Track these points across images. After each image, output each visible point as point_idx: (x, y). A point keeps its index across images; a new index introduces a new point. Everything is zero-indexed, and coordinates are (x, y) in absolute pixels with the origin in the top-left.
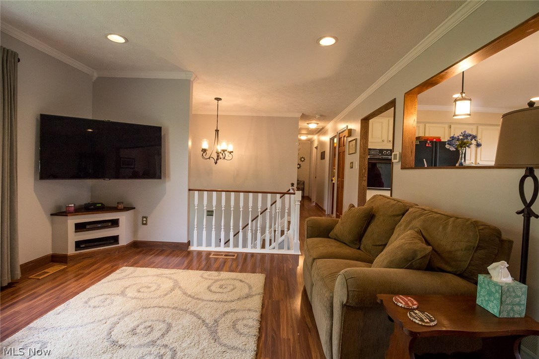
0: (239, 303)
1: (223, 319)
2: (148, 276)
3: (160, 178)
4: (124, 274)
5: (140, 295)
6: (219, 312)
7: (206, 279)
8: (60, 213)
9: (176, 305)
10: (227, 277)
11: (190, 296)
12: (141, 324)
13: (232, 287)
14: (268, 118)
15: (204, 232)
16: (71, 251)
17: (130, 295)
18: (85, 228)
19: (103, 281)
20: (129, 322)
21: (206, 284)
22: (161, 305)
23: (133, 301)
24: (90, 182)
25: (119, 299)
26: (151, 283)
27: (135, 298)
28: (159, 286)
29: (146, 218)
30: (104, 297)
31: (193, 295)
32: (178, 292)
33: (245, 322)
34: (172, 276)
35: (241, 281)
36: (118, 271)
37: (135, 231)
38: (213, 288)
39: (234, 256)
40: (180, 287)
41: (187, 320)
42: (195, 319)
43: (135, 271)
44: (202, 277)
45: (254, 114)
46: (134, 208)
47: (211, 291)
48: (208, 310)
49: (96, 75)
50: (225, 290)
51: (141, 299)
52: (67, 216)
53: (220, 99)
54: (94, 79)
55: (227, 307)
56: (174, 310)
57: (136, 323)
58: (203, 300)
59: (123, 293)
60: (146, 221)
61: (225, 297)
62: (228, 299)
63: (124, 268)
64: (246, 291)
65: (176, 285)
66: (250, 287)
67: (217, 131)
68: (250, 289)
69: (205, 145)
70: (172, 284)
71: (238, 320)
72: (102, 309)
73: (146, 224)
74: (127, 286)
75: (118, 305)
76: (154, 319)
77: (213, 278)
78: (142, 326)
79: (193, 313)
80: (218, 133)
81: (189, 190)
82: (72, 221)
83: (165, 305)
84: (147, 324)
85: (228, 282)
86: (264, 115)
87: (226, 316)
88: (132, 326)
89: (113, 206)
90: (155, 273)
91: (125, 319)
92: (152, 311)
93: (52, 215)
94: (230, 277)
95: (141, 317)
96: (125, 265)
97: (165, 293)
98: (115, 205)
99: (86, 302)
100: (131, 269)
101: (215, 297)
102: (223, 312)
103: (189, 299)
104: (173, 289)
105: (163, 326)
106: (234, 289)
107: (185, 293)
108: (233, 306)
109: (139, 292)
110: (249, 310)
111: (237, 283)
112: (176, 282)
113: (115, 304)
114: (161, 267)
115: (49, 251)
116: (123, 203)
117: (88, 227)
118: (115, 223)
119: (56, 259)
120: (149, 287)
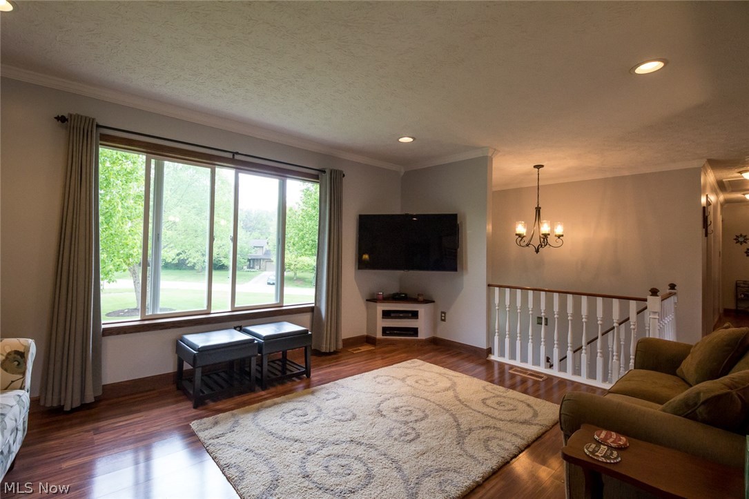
0: (509, 425)
1: (479, 431)
2: (432, 372)
3: (455, 269)
4: (412, 365)
5: (417, 385)
6: (480, 424)
7: (487, 391)
8: (373, 299)
9: (441, 403)
10: (513, 396)
11: (460, 400)
12: (405, 406)
13: (512, 407)
14: (634, 177)
15: (507, 340)
16: (379, 335)
17: (408, 382)
18: (390, 315)
19: (394, 366)
20: (397, 402)
21: (484, 395)
22: (429, 399)
23: (408, 388)
24: (399, 273)
25: (399, 383)
26: (431, 379)
27: (411, 386)
28: (436, 383)
29: (445, 313)
30: (389, 378)
31: (463, 400)
32: (451, 393)
33: (501, 443)
34: (454, 378)
35: (528, 405)
36: (409, 361)
37: (434, 327)
38: (489, 402)
39: (541, 378)
40: (454, 390)
41: (444, 418)
42: (451, 420)
43: (422, 365)
44: (484, 388)
45: (609, 175)
46: (434, 302)
47: (484, 403)
48: (469, 418)
49: (403, 171)
50: (502, 408)
51: (415, 389)
52: (376, 302)
53: (542, 166)
54: (402, 174)
55: (491, 422)
56: (437, 407)
57: (401, 404)
58: (471, 408)
59: (403, 380)
60: (445, 317)
61: (496, 413)
62: (499, 417)
63: (416, 360)
64: (528, 416)
65: (453, 387)
66: (536, 414)
67: (538, 210)
68: (533, 416)
69: (521, 229)
70: (448, 385)
71: (494, 438)
72: (384, 386)
73: (444, 320)
74: (410, 375)
75: (397, 386)
76: (417, 407)
77: (496, 392)
78: (405, 409)
79: (452, 415)
80: (539, 211)
81: (489, 285)
82: (381, 307)
83: (432, 400)
84: (409, 408)
85: (510, 401)
86: (626, 173)
87: (485, 430)
88: (397, 405)
89: (414, 297)
90: (439, 372)
91: (396, 399)
92: (418, 400)
93: (367, 300)
94: (518, 397)
95: (407, 401)
96: (419, 357)
97: (439, 390)
98: (416, 297)
99: (375, 378)
100: (421, 362)
101: (485, 410)
102: (484, 425)
103: (458, 402)
104: (447, 389)
105: (421, 415)
106: (513, 410)
107: (456, 397)
108: (499, 424)
109: (417, 382)
110: (515, 435)
111: (522, 407)
112: (454, 384)
113: (394, 385)
114: (450, 368)
115: (365, 333)
116: (422, 295)
117: (392, 315)
118: (414, 315)
119: (369, 340)
120: (427, 382)
